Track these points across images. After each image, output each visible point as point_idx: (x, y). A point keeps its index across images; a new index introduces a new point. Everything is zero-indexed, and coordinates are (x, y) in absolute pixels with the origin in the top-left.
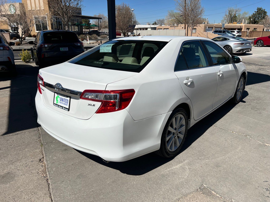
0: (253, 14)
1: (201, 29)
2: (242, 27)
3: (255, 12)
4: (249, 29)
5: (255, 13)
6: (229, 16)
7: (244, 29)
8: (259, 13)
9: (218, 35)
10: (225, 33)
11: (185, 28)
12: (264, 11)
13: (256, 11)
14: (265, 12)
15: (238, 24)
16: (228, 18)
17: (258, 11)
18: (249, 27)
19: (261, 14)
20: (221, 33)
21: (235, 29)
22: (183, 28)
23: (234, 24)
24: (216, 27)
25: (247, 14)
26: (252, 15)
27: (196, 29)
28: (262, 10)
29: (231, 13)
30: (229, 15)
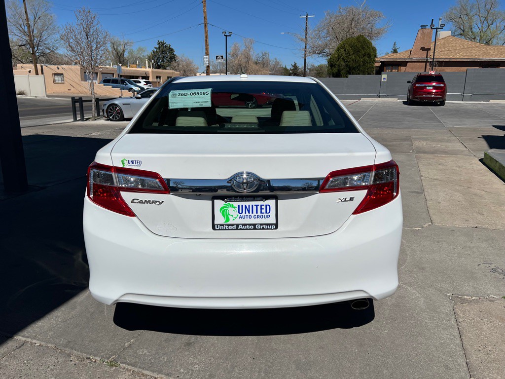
0: (153, 51)
1: (74, 75)
2: (149, 74)
3: (156, 48)
4: (160, 77)
5: (155, 50)
6: (113, 53)
7: (152, 78)
8: (163, 51)
9: (113, 87)
10: (126, 85)
11: (37, 74)
12: (170, 48)
13: (157, 46)
14: (172, 50)
15: (139, 67)
16: (112, 56)
17: (159, 47)
18: (160, 75)
19: (166, 53)
20: (117, 83)
21: (137, 77)
22: (30, 72)
23: (132, 67)
24: (103, 73)
25: (144, 51)
26: (151, 53)
27: (62, 74)
28: (165, 47)
29: (115, 47)
30: (114, 51)
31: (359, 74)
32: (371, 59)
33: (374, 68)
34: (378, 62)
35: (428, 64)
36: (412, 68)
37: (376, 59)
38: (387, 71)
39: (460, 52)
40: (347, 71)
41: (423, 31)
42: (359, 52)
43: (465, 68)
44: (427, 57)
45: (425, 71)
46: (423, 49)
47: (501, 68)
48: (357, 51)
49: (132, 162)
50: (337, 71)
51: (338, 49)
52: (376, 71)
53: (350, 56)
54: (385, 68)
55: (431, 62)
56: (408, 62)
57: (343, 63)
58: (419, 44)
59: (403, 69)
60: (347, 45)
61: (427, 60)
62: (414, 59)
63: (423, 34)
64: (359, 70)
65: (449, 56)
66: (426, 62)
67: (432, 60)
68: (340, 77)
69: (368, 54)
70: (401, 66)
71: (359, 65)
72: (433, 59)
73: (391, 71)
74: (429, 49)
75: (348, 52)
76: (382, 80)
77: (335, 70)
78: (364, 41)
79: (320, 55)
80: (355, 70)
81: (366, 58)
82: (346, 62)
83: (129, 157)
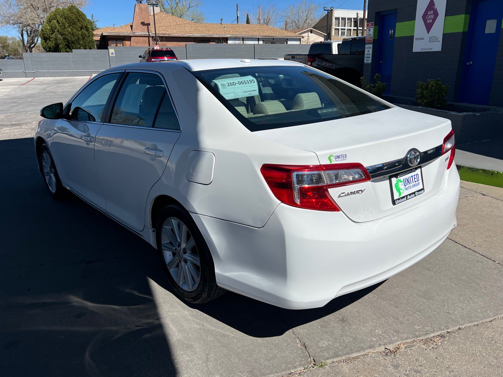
31: (80, 48)
32: (89, 33)
33: (94, 42)
34: (97, 35)
35: (151, 39)
36: (137, 43)
37: (95, 33)
38: (112, 45)
39: (176, 28)
40: (66, 45)
41: (139, 6)
42: (75, 24)
43: (184, 43)
44: (148, 32)
45: (149, 46)
46: (143, 24)
47: (211, 43)
48: (72, 23)
49: (338, 157)
50: (53, 44)
51: (49, 21)
52: (97, 45)
53: (65, 28)
54: (109, 42)
55: (153, 37)
56: (131, 36)
57: (59, 36)
58: (138, 18)
59: (127, 43)
60: (58, 17)
61: (149, 34)
62: (137, 34)
63: (140, 9)
64: (79, 44)
65: (167, 31)
66: (149, 37)
67: (154, 35)
68: (59, 52)
69: (86, 27)
70: (125, 40)
71: (79, 39)
72: (156, 34)
73: (117, 45)
74: (148, 25)
75: (63, 24)
76: (110, 55)
77: (51, 44)
78: (78, 13)
79: (15, 26)
80: (75, 44)
81: (84, 31)
82: (62, 35)
83: (335, 153)
